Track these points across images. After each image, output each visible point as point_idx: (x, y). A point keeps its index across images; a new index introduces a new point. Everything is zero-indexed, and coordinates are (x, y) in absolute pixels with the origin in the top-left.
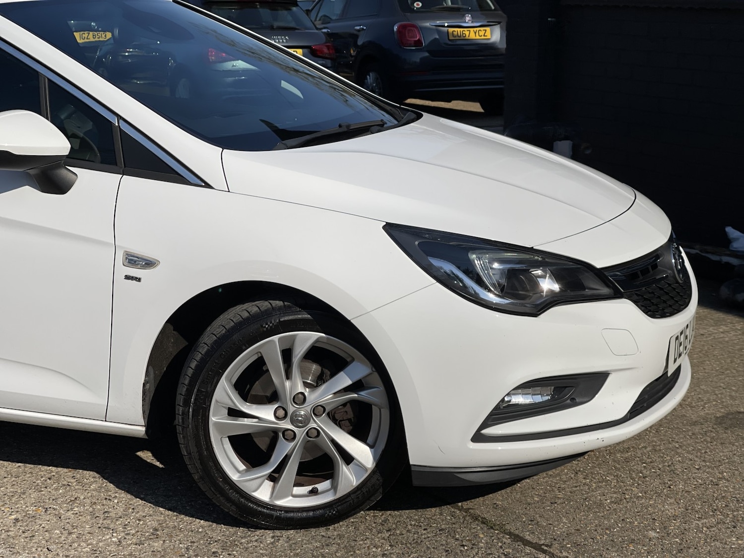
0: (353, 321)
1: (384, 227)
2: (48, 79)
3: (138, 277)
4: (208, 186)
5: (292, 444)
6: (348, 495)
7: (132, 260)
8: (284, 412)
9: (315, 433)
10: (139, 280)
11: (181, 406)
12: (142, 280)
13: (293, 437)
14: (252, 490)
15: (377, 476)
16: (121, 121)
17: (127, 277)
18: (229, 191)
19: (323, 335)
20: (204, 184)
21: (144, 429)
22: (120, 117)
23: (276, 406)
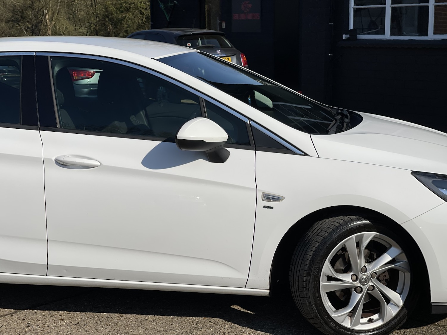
0: (401, 225)
1: (411, 173)
2: (205, 100)
3: (272, 206)
4: (306, 155)
5: (361, 295)
6: (390, 322)
7: (267, 197)
8: (356, 277)
9: (372, 288)
10: (272, 208)
11: (305, 276)
12: (274, 208)
13: (360, 290)
14: (341, 322)
15: (405, 310)
16: (251, 121)
17: (265, 207)
18: (319, 157)
19: (378, 233)
20: (304, 154)
21: (269, 291)
22: (250, 119)
23: (352, 273)
